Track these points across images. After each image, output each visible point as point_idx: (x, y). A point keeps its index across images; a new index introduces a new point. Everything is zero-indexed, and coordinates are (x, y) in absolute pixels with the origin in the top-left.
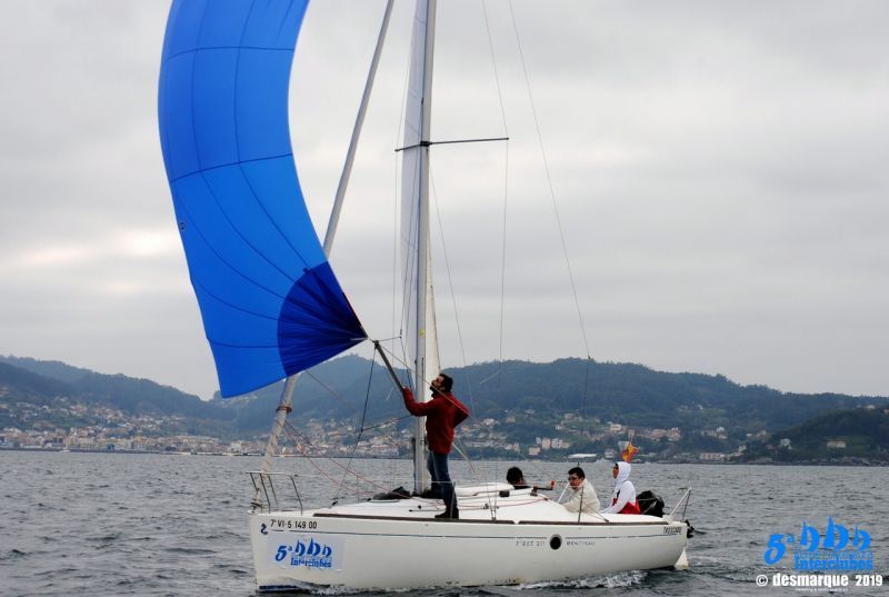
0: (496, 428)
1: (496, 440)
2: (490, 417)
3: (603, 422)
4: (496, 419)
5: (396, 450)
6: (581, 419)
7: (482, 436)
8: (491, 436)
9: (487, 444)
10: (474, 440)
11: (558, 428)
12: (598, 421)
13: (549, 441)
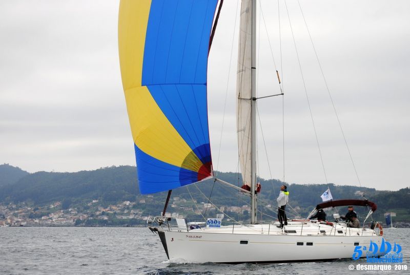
0: (134, 207)
1: (137, 214)
2: (128, 200)
3: (199, 202)
4: (131, 202)
5: (71, 221)
6: (185, 201)
7: (126, 211)
8: (132, 211)
9: (131, 217)
10: (122, 214)
11: (173, 206)
12: (195, 202)
13: (170, 214)
